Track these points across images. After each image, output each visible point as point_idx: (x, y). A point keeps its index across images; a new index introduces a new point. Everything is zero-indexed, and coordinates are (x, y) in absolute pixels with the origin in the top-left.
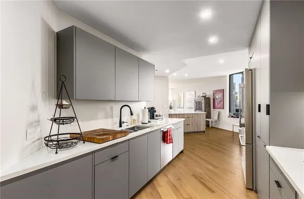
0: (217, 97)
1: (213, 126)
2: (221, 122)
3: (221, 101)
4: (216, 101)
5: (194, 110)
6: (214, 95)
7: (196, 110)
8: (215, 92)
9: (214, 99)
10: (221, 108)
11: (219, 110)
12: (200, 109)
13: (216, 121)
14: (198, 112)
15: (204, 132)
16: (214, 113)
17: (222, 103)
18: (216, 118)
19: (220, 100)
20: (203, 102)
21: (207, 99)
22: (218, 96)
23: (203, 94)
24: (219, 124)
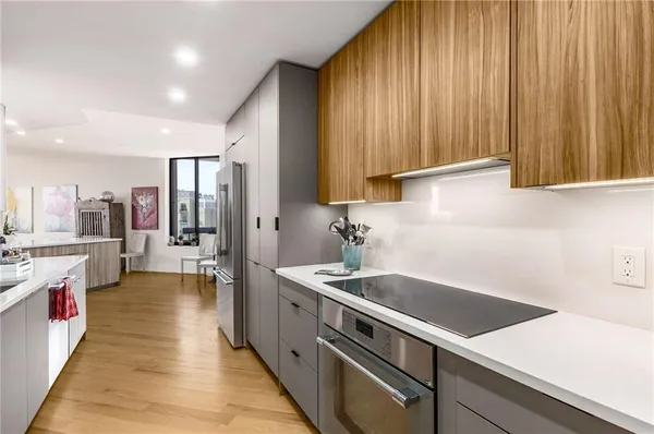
0: (142, 203)
1: (133, 269)
2: (152, 259)
3: (152, 212)
4: (139, 212)
5: (74, 234)
6: (134, 199)
7: (82, 234)
8: (136, 192)
9: (134, 208)
10: (151, 228)
11: (149, 232)
12: (97, 231)
13: (140, 258)
14: (88, 240)
15: (116, 284)
16: (136, 240)
17: (153, 216)
18: (141, 249)
19: (151, 209)
20: (106, 212)
21: (116, 208)
22: (143, 201)
23: (106, 193)
24: (148, 262)
